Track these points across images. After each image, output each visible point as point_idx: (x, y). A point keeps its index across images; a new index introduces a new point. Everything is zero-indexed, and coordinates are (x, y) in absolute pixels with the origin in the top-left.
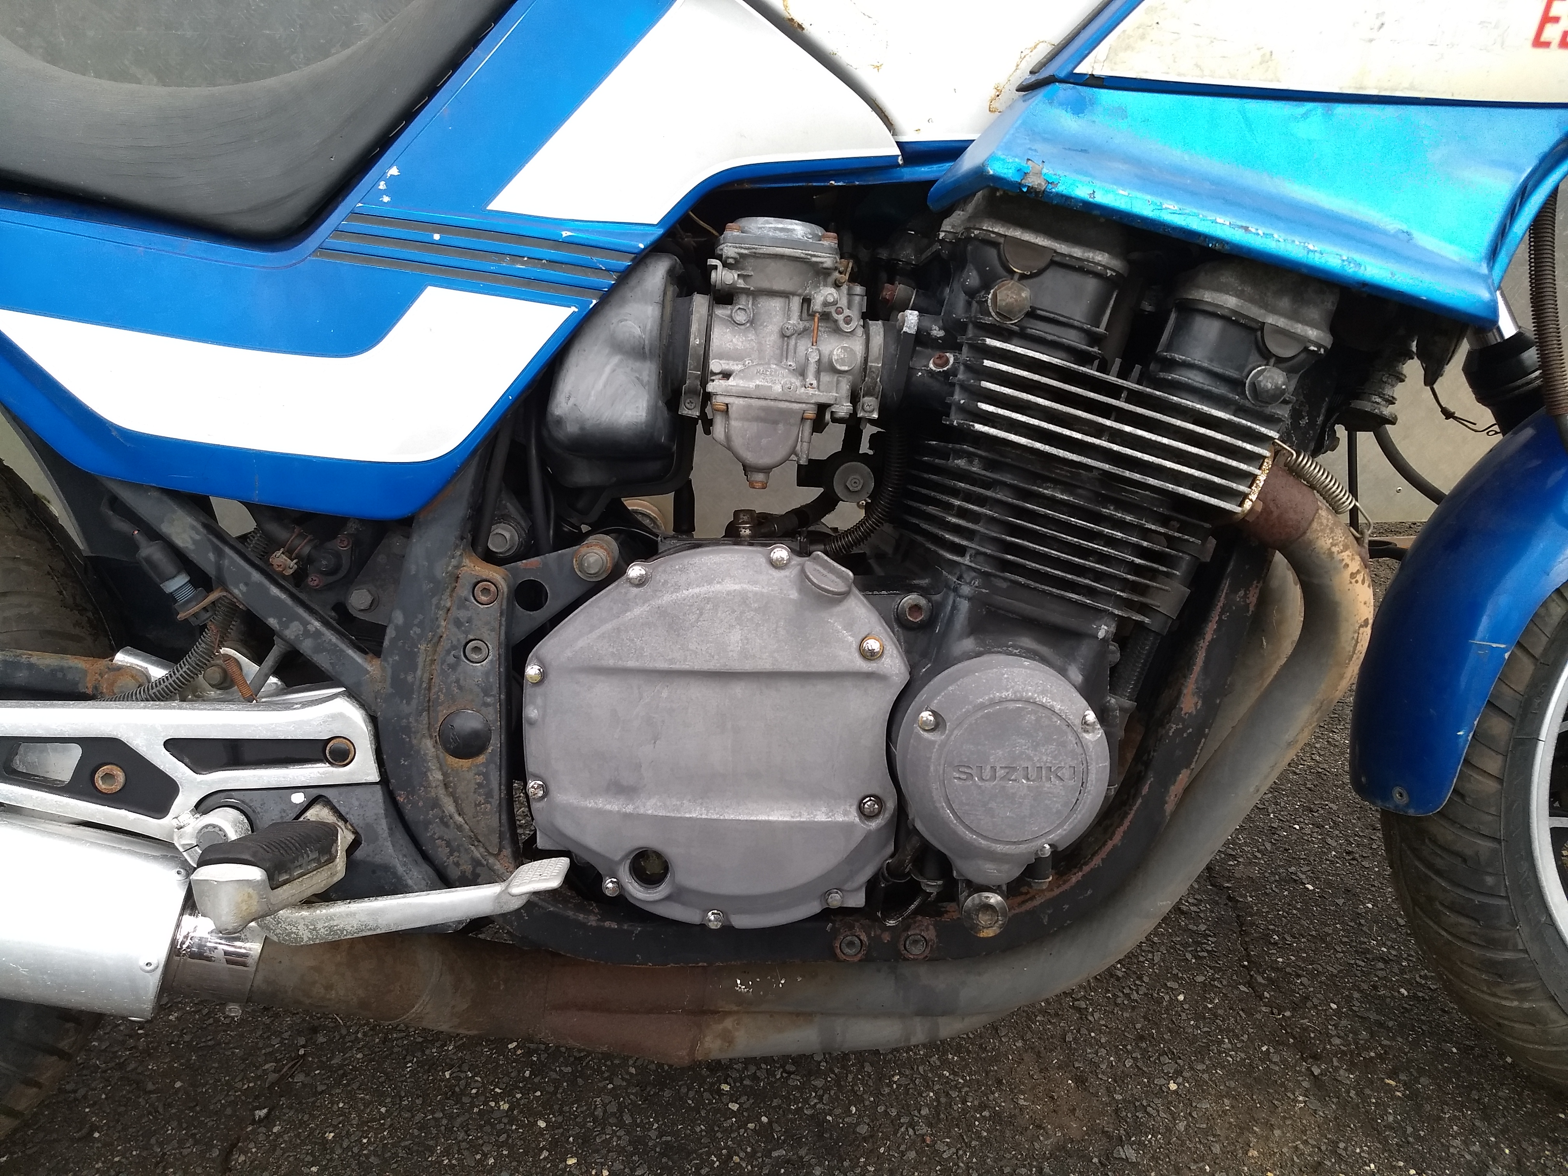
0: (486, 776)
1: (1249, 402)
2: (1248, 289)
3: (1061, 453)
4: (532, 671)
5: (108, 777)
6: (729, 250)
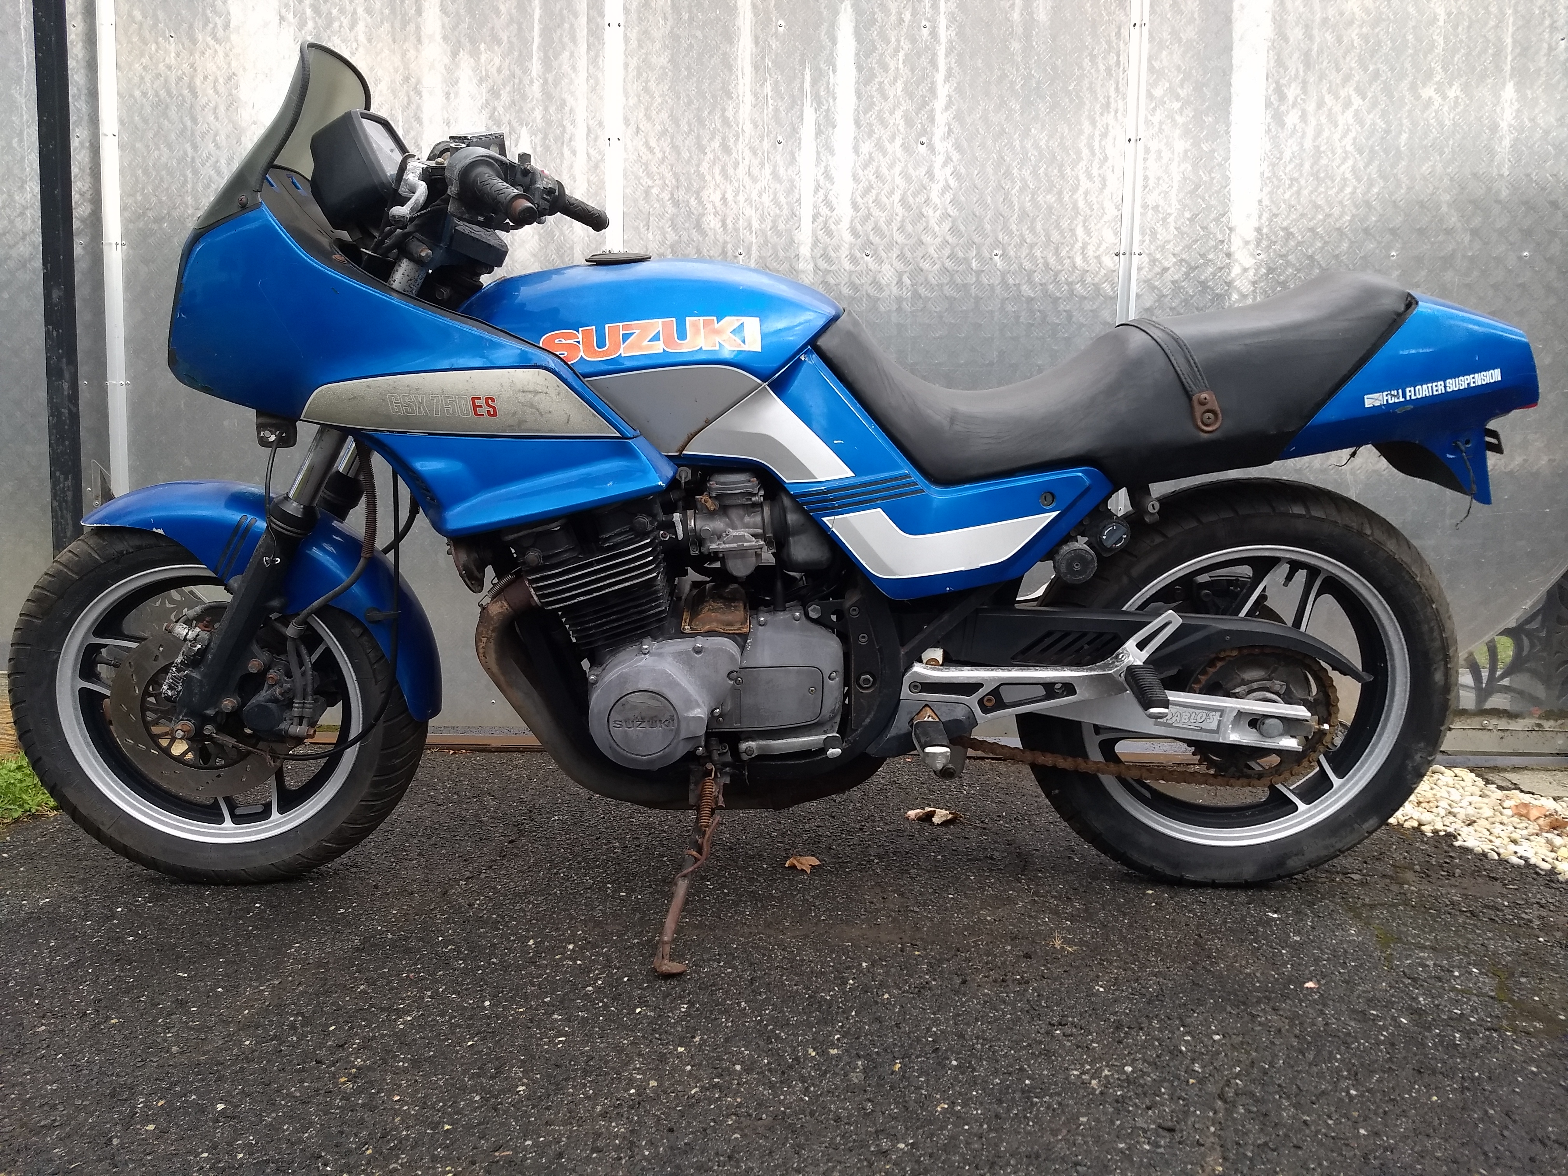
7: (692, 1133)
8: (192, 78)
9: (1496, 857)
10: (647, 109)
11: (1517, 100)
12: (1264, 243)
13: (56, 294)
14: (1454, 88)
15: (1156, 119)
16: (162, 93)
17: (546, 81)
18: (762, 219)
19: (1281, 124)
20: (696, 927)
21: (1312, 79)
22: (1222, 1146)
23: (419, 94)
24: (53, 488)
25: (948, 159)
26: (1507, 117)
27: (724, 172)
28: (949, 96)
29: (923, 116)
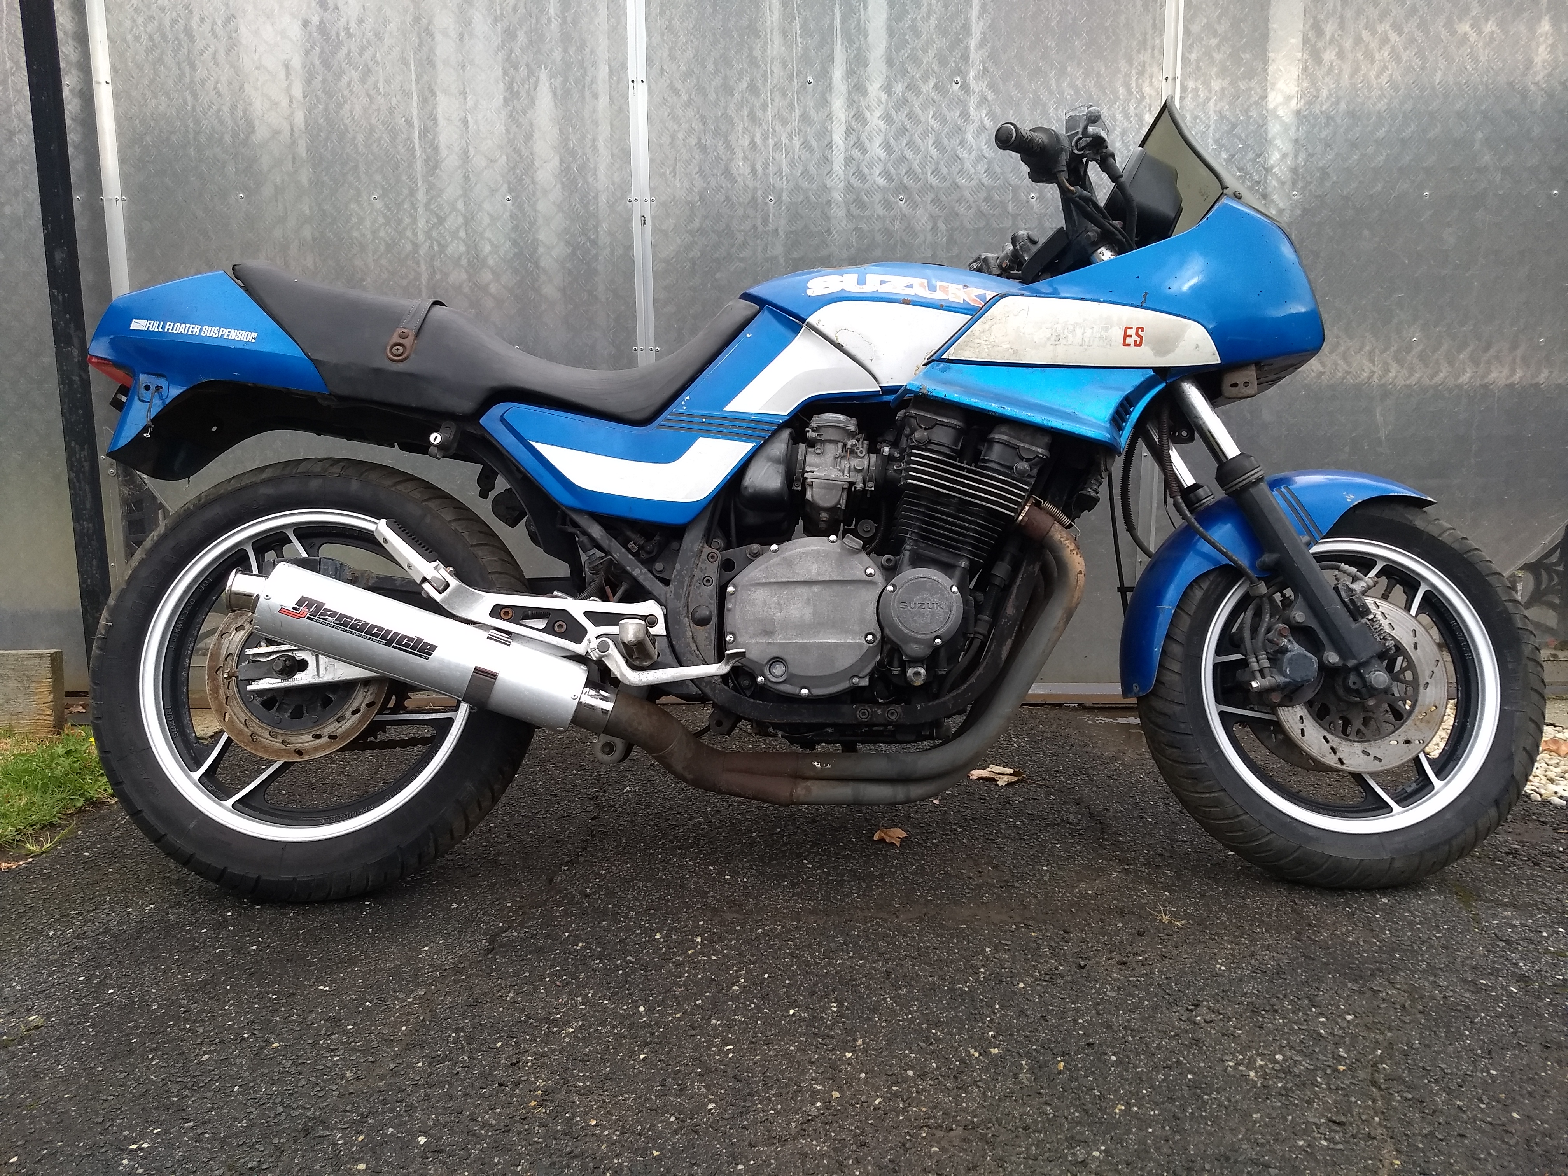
0: (710, 634)
1: (1016, 475)
2: (1012, 433)
3: (941, 490)
4: (730, 589)
5: (560, 626)
6: (814, 424)
7: (891, 1148)
8: (188, 20)
9: (1540, 799)
10: (671, 49)
11: (1552, 35)
12: (1300, 184)
13: (59, 255)
14: (1490, 22)
15: (1193, 57)
16: (156, 37)
17: (564, 21)
18: (792, 164)
19: (1318, 61)
20: (811, 912)
21: (1349, 14)
22: (1392, 1138)
23: (431, 35)
24: (69, 459)
25: (984, 100)
26: (1542, 55)
27: (752, 116)
28: (984, 33)
29: (957, 53)
